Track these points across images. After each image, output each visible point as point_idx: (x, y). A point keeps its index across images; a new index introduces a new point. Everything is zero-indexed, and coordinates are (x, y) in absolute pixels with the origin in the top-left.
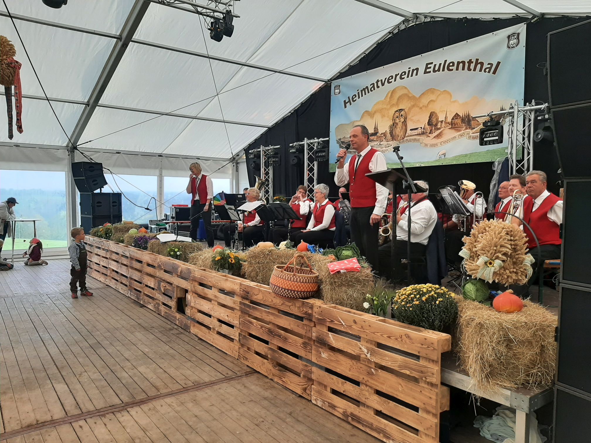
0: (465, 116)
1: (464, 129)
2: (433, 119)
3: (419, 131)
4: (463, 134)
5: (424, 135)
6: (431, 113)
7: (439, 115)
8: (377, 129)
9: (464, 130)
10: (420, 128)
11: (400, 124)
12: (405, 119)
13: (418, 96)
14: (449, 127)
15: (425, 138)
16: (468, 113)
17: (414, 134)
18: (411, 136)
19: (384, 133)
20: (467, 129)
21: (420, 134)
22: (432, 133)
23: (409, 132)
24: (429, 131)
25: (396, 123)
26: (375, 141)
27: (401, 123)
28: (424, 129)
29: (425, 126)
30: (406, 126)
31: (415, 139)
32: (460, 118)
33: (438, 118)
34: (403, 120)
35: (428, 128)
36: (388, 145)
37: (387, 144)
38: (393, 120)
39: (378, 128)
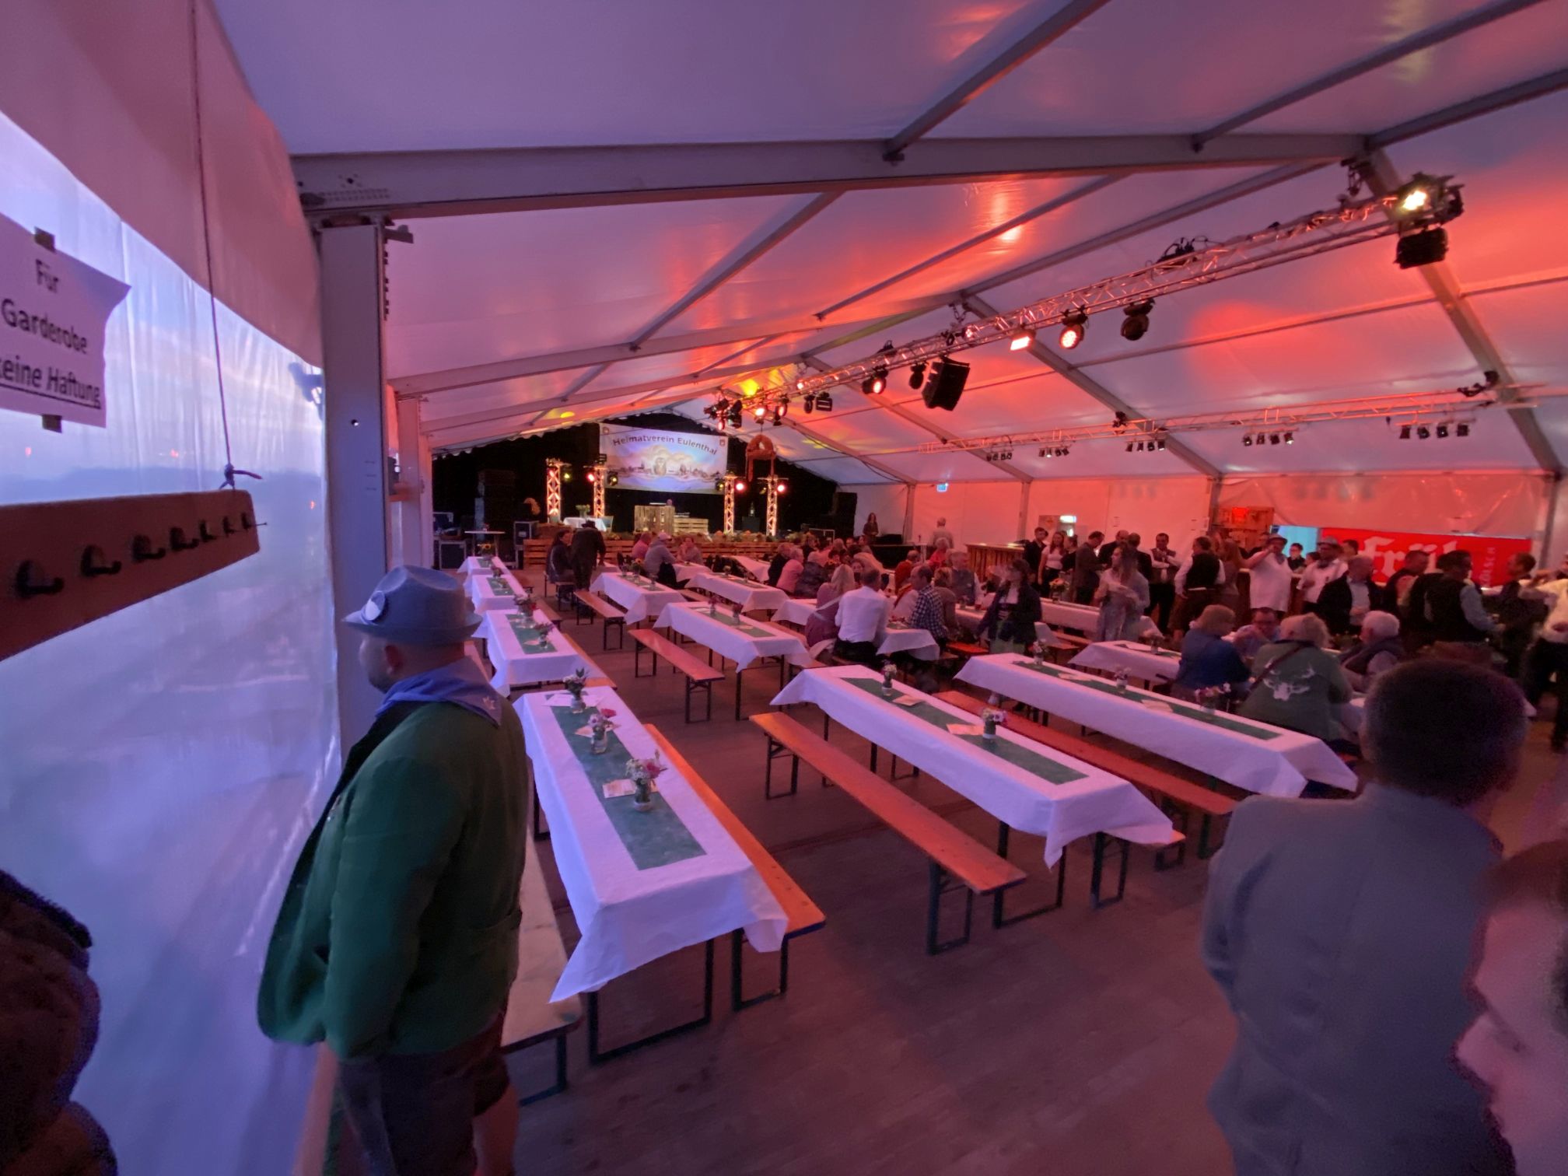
23: (667, 472)
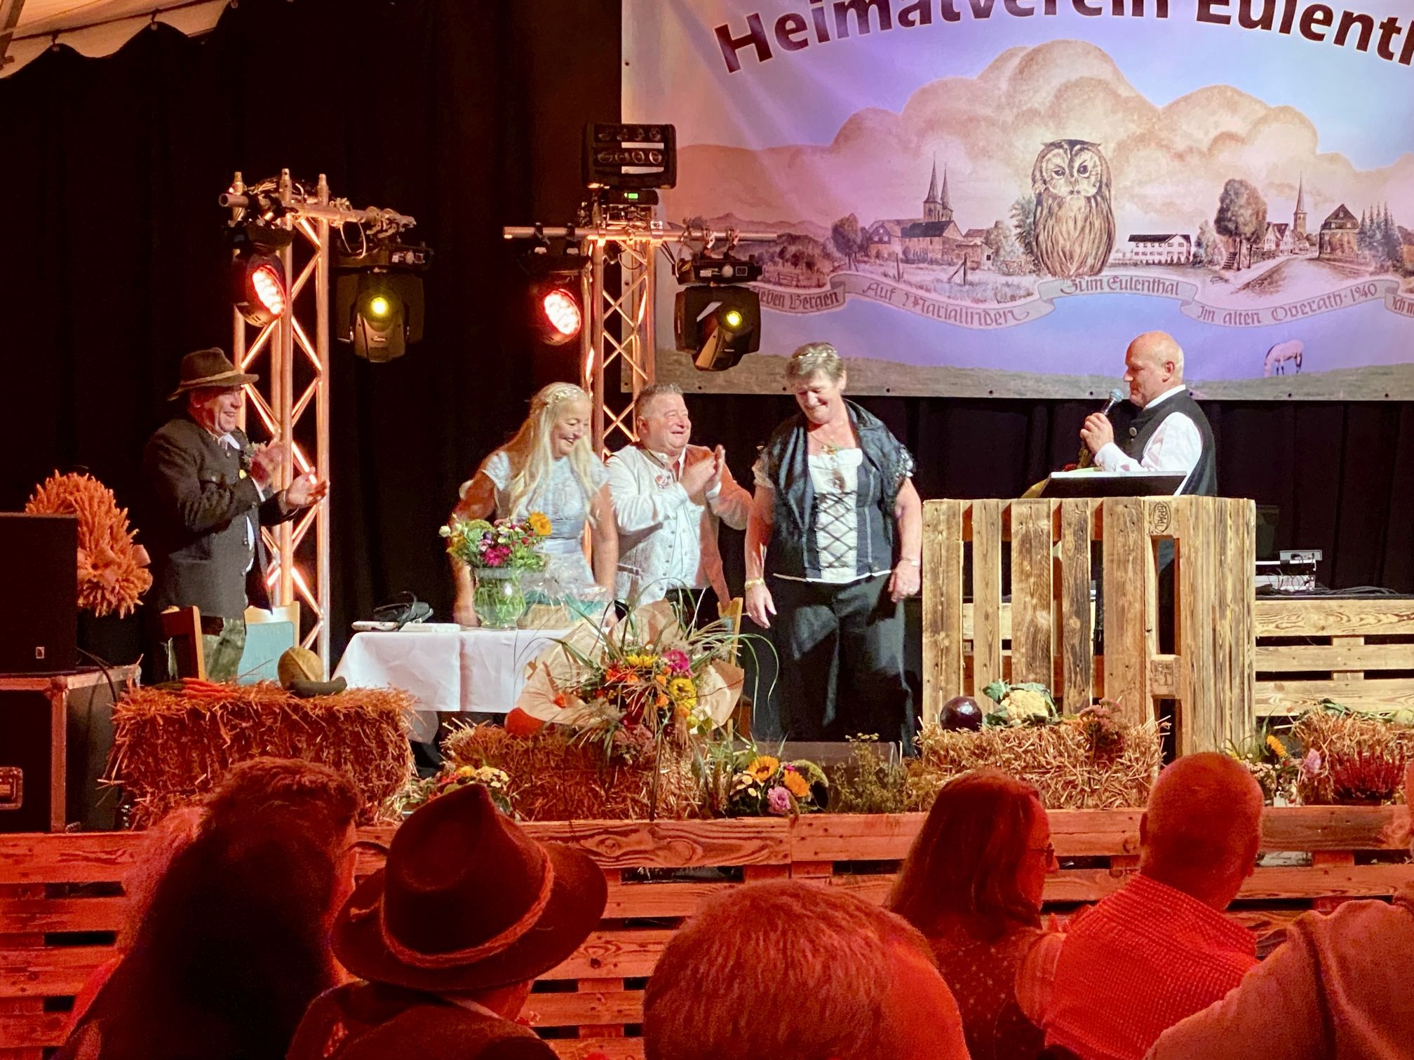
0: (1372, 220)
1: (1371, 269)
2: (1242, 211)
3: (1176, 249)
4: (1372, 289)
5: (1201, 271)
6: (1227, 184)
7: (1265, 199)
8: (945, 207)
9: (1372, 274)
10: (1178, 240)
11: (1075, 207)
12: (1103, 186)
13: (1160, 106)
14: (1309, 255)
15: (1204, 282)
16: (1382, 214)
17: (1150, 258)
18: (1136, 265)
19: (988, 231)
20: (1387, 271)
21: (1179, 264)
22: (1239, 269)
23: (1123, 247)
24: (1223, 258)
25: (1055, 197)
26: (932, 262)
27: (1083, 202)
28: (1199, 244)
29: (1203, 232)
30: (1108, 219)
31: (1158, 282)
32: (1355, 226)
33: (1265, 212)
34: (1094, 190)
35: (1220, 245)
36: (1009, 292)
37: (1007, 285)
38: (1034, 181)
39: (951, 205)
